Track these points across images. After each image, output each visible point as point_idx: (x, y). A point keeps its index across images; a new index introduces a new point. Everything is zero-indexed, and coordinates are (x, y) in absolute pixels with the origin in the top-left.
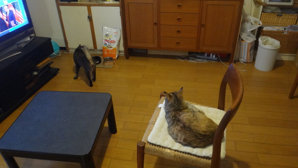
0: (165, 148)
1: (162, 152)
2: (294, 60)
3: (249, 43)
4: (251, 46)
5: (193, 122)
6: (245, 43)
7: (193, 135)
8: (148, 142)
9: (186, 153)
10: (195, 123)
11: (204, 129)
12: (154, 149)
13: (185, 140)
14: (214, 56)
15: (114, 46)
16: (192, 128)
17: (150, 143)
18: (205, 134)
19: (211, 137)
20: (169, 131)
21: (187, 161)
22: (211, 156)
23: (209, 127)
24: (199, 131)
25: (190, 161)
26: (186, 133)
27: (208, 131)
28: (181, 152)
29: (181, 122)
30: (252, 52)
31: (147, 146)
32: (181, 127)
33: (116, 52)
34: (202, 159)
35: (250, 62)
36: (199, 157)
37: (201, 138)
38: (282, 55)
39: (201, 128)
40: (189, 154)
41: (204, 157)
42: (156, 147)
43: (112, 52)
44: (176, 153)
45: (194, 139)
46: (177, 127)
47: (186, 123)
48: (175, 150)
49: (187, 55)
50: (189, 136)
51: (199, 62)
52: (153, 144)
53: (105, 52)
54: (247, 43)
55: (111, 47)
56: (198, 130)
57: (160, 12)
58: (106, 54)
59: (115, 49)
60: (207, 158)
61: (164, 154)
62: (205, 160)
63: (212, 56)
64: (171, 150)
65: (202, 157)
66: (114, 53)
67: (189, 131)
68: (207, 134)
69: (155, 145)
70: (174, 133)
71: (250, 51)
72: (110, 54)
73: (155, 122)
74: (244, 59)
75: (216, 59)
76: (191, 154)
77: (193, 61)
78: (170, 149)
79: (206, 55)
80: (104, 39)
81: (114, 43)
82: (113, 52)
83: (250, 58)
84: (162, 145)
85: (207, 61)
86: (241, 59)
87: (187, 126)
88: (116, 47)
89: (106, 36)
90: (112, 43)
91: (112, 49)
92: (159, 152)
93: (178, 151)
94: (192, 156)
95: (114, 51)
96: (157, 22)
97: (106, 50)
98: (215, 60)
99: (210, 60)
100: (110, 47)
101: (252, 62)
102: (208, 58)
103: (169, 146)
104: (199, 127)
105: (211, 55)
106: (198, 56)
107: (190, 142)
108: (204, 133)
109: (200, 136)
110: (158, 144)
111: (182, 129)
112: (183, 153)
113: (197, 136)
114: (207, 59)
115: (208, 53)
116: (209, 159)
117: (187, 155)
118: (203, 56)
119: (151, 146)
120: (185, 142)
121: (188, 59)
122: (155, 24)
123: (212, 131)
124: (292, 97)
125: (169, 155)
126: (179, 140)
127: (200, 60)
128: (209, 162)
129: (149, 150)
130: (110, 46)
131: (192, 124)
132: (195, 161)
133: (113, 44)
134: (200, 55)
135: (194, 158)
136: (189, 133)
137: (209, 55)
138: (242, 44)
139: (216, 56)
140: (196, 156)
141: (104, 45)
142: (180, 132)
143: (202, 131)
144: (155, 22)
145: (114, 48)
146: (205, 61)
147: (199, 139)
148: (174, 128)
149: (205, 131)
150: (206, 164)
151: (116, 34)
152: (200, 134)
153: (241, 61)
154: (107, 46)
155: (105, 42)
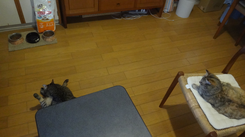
1: (228, 133)
2: (198, 4)
5: (242, 99)
10: (244, 99)
12: (223, 133)
14: (144, 11)
15: (51, 17)
17: (218, 130)
29: (234, 102)
32: (237, 107)
35: (172, 11)
42: (223, 130)
43: (50, 24)
46: (231, 107)
50: (243, 111)
51: (135, 18)
53: (41, 25)
55: (48, 19)
58: (42, 27)
59: (52, 21)
66: (52, 25)
67: (243, 107)
71: (173, 2)
72: (47, 27)
74: (168, 9)
75: (146, 13)
77: (129, 19)
79: (137, 11)
82: (51, 24)
83: (172, 8)
85: (140, 16)
86: (165, 9)
88: (53, 18)
91: (48, 21)
97: (41, 24)
99: (142, 15)
101: (174, 11)
102: (140, 13)
105: (142, 10)
110: (225, 127)
115: (138, 8)
118: (135, 11)
125: (233, 132)
127: (135, 16)
130: (46, 18)
137: (139, 10)
139: (146, 10)
141: (38, 18)
146: (139, 17)
148: (228, 108)
151: (50, 4)
153: (165, 11)
154: (42, 18)
155: (39, 15)
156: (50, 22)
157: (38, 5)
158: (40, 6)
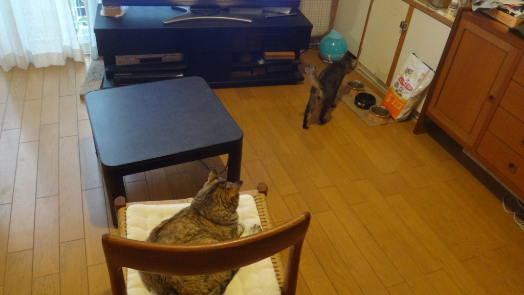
15: (407, 96)
33: (402, 108)
43: (397, 104)
53: (389, 97)
55: (400, 95)
57: (512, 79)
58: (388, 101)
59: (404, 102)
66: (399, 108)
72: (393, 106)
80: (400, 75)
81: (409, 90)
82: (399, 106)
88: (407, 99)
89: (406, 72)
90: (408, 89)
91: (400, 98)
95: (400, 104)
96: (495, 96)
97: (391, 95)
100: (399, 93)
122: (491, 97)
130: (401, 91)
133: (407, 91)
141: (394, 84)
144: (492, 93)
145: (403, 99)
151: (422, 78)
154: (397, 88)
155: (398, 81)
156: (400, 101)
157: (409, 68)
158: (408, 71)
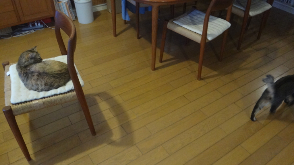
0: (32, 101)
1: (30, 106)
2: (107, 8)
3: (66, 2)
4: (69, 5)
5: (46, 68)
6: (62, 3)
7: (51, 76)
8: (13, 104)
9: (52, 96)
10: (48, 67)
11: (58, 69)
12: (22, 107)
13: (46, 84)
14: (39, 24)
16: (48, 72)
17: (16, 104)
18: (61, 72)
19: (67, 73)
20: (27, 87)
21: (56, 101)
22: (73, 88)
23: (62, 66)
24: (55, 72)
25: (58, 101)
26: (45, 78)
27: (62, 69)
28: (47, 97)
29: (35, 72)
30: (71, 10)
31: (13, 107)
32: (37, 76)
34: (68, 94)
35: (74, 20)
36: (64, 93)
37: (59, 76)
38: (96, 7)
39: (55, 69)
40: (54, 95)
41: (68, 92)
42: (23, 104)
44: (44, 100)
45: (53, 80)
46: (33, 78)
47: (40, 71)
48: (42, 98)
49: (11, 31)
50: (48, 79)
51: (27, 34)
52: (18, 104)
54: (64, 3)
56: (53, 71)
60: (71, 91)
61: (33, 107)
62: (70, 93)
63: (38, 25)
64: (38, 100)
65: (66, 93)
67: (46, 75)
68: (62, 72)
69: (21, 103)
70: (34, 84)
71: (69, 9)
73: (10, 88)
75: (42, 26)
76: (57, 95)
77: (20, 35)
78: (36, 99)
79: (31, 26)
83: (72, 16)
84: (28, 99)
85: (34, 31)
87: (42, 72)
92: (28, 107)
93: (44, 98)
94: (59, 96)
98: (42, 28)
99: (37, 29)
101: (75, 19)
102: (34, 27)
103: (35, 98)
104: (53, 69)
105: (36, 24)
106: (23, 29)
107: (51, 83)
108: (59, 72)
109: (57, 76)
110: (23, 100)
111: (39, 76)
112: (49, 97)
113: (55, 77)
114: (34, 29)
115: (32, 23)
116: (73, 91)
117: (54, 97)
118: (28, 27)
119: (17, 106)
120: (47, 85)
121: (15, 35)
123: (65, 68)
124: (116, 35)
125: (38, 104)
126: (40, 88)
127: (27, 32)
128: (74, 93)
129: (18, 110)
131: (46, 69)
132: (63, 98)
134: (25, 27)
135: (61, 96)
136: (47, 77)
137: (34, 25)
138: (59, 4)
139: (41, 24)
140: (62, 94)
142: (38, 80)
143: (57, 71)
146: (33, 32)
147: (58, 78)
148: (31, 81)
149: (60, 69)
150: (73, 96)
152: (57, 74)
